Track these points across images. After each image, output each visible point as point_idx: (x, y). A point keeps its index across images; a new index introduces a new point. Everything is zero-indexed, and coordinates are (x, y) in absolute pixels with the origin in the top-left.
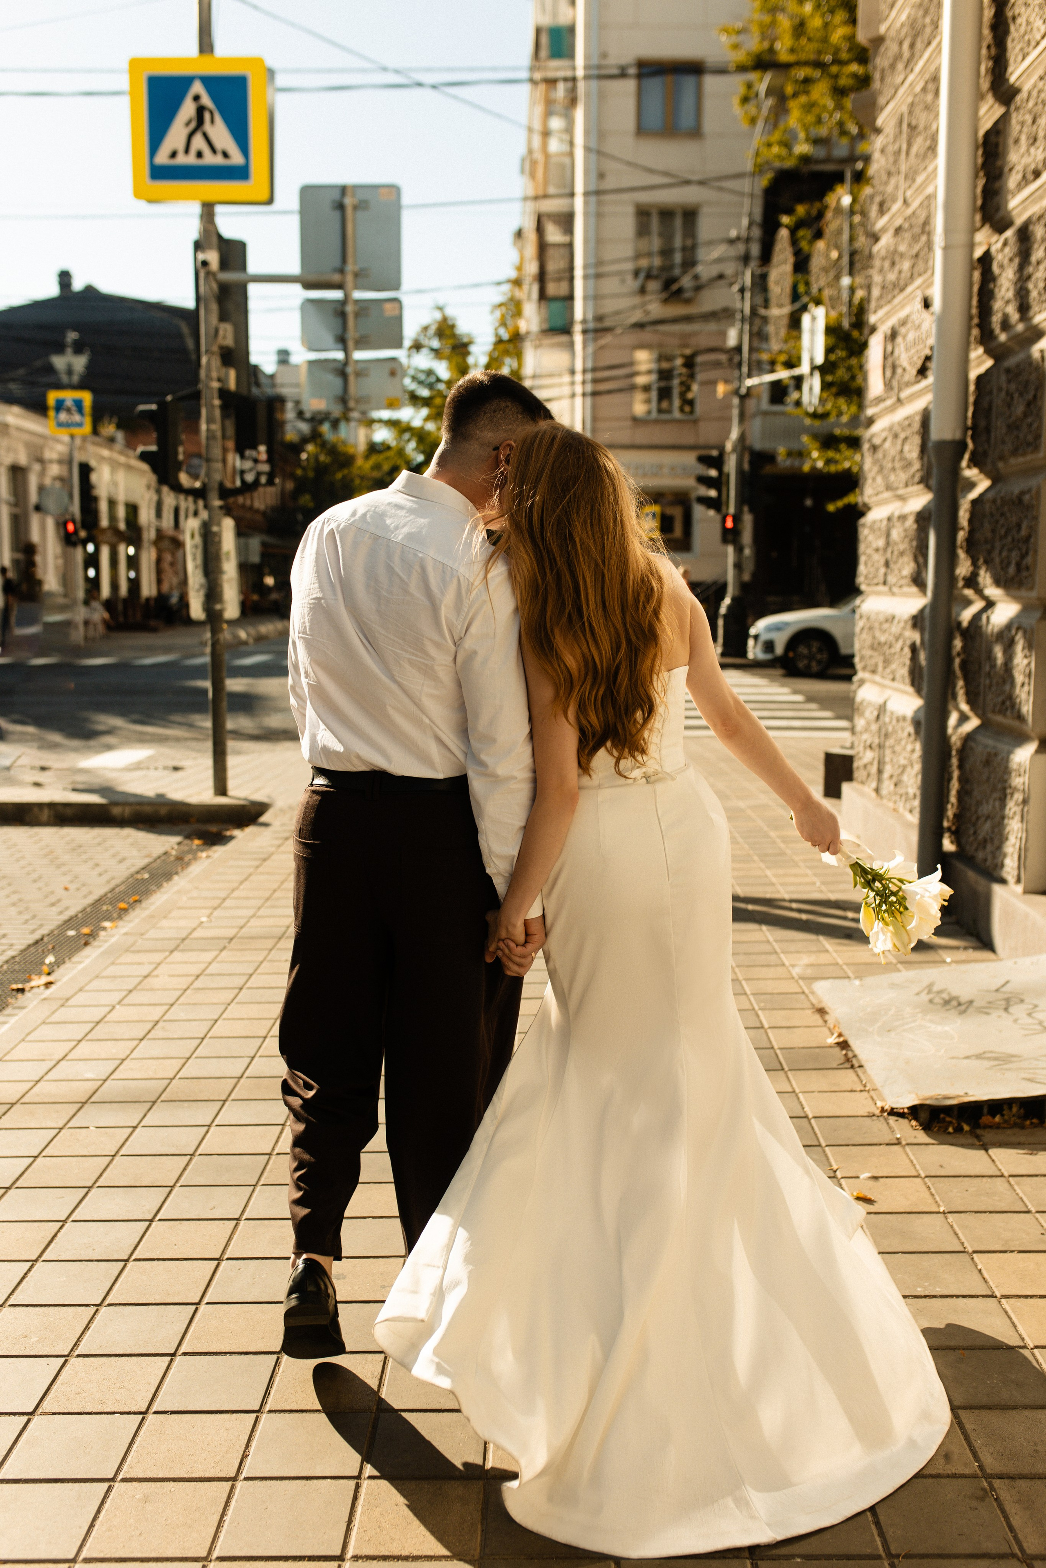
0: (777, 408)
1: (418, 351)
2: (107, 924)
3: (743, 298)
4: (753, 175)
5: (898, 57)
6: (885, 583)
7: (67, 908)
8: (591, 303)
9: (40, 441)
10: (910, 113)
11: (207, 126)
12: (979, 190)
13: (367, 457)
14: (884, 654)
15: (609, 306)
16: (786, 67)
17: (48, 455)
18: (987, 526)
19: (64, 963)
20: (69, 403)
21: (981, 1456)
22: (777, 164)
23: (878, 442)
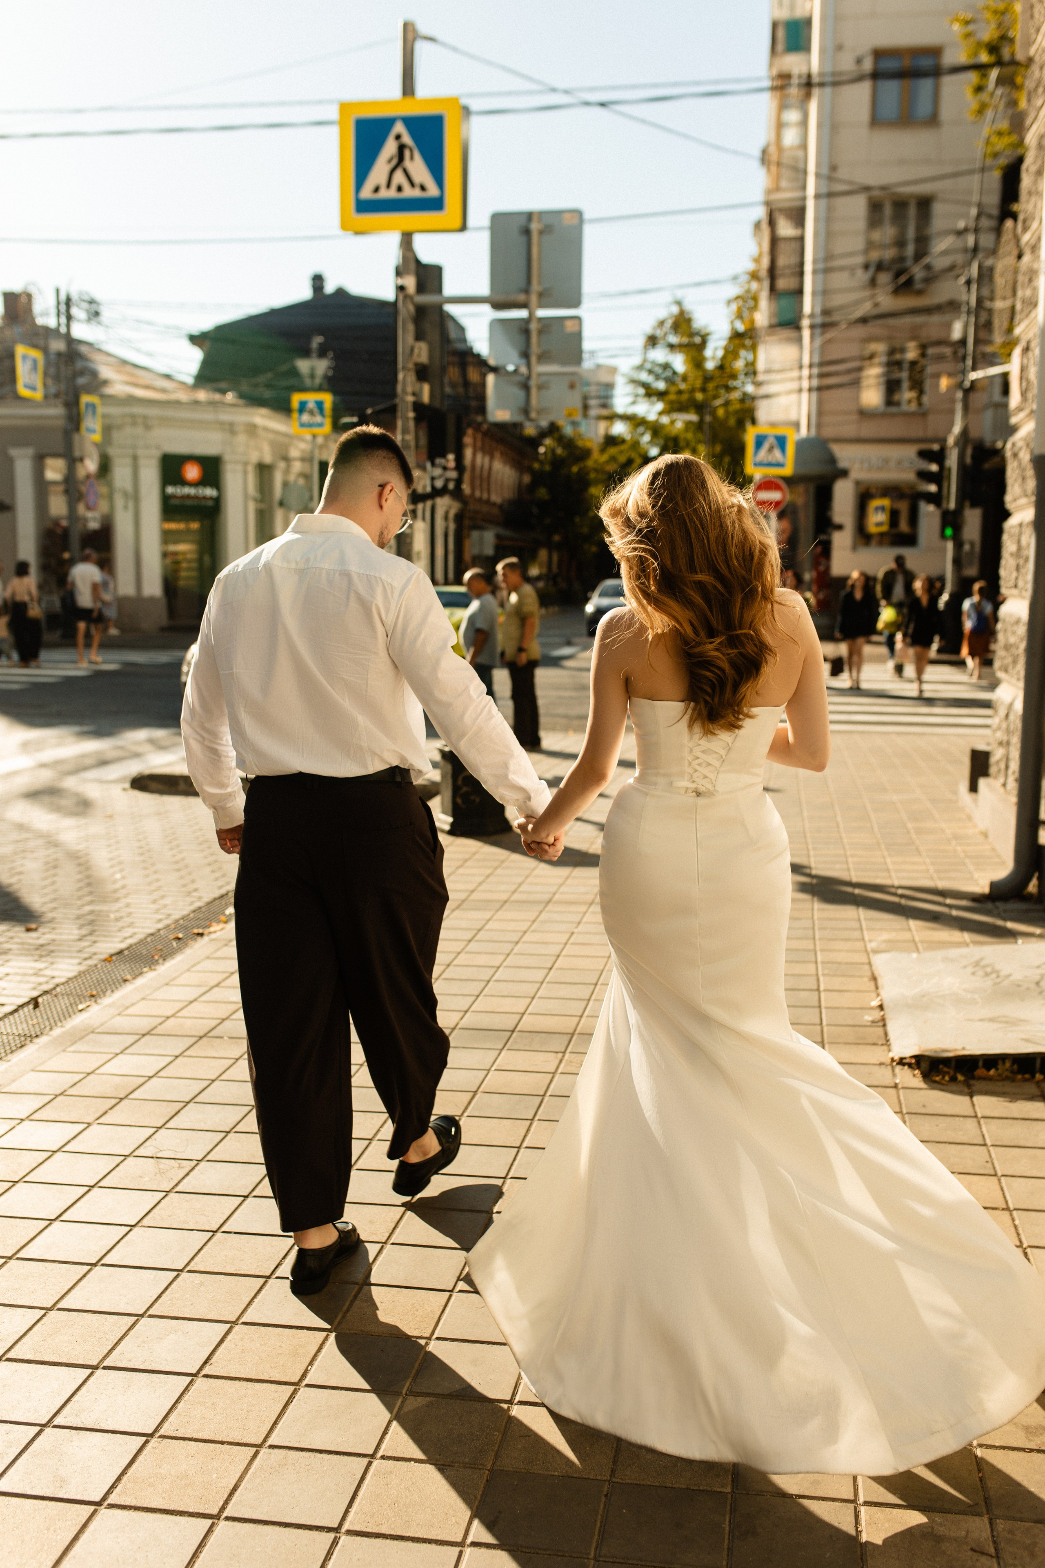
1: (654, 346)
3: (969, 290)
8: (819, 299)
9: (286, 441)
11: (407, 163)
13: (603, 450)
15: (837, 300)
17: (294, 453)
20: (311, 405)
22: (1011, 152)
23: (1016, 449)
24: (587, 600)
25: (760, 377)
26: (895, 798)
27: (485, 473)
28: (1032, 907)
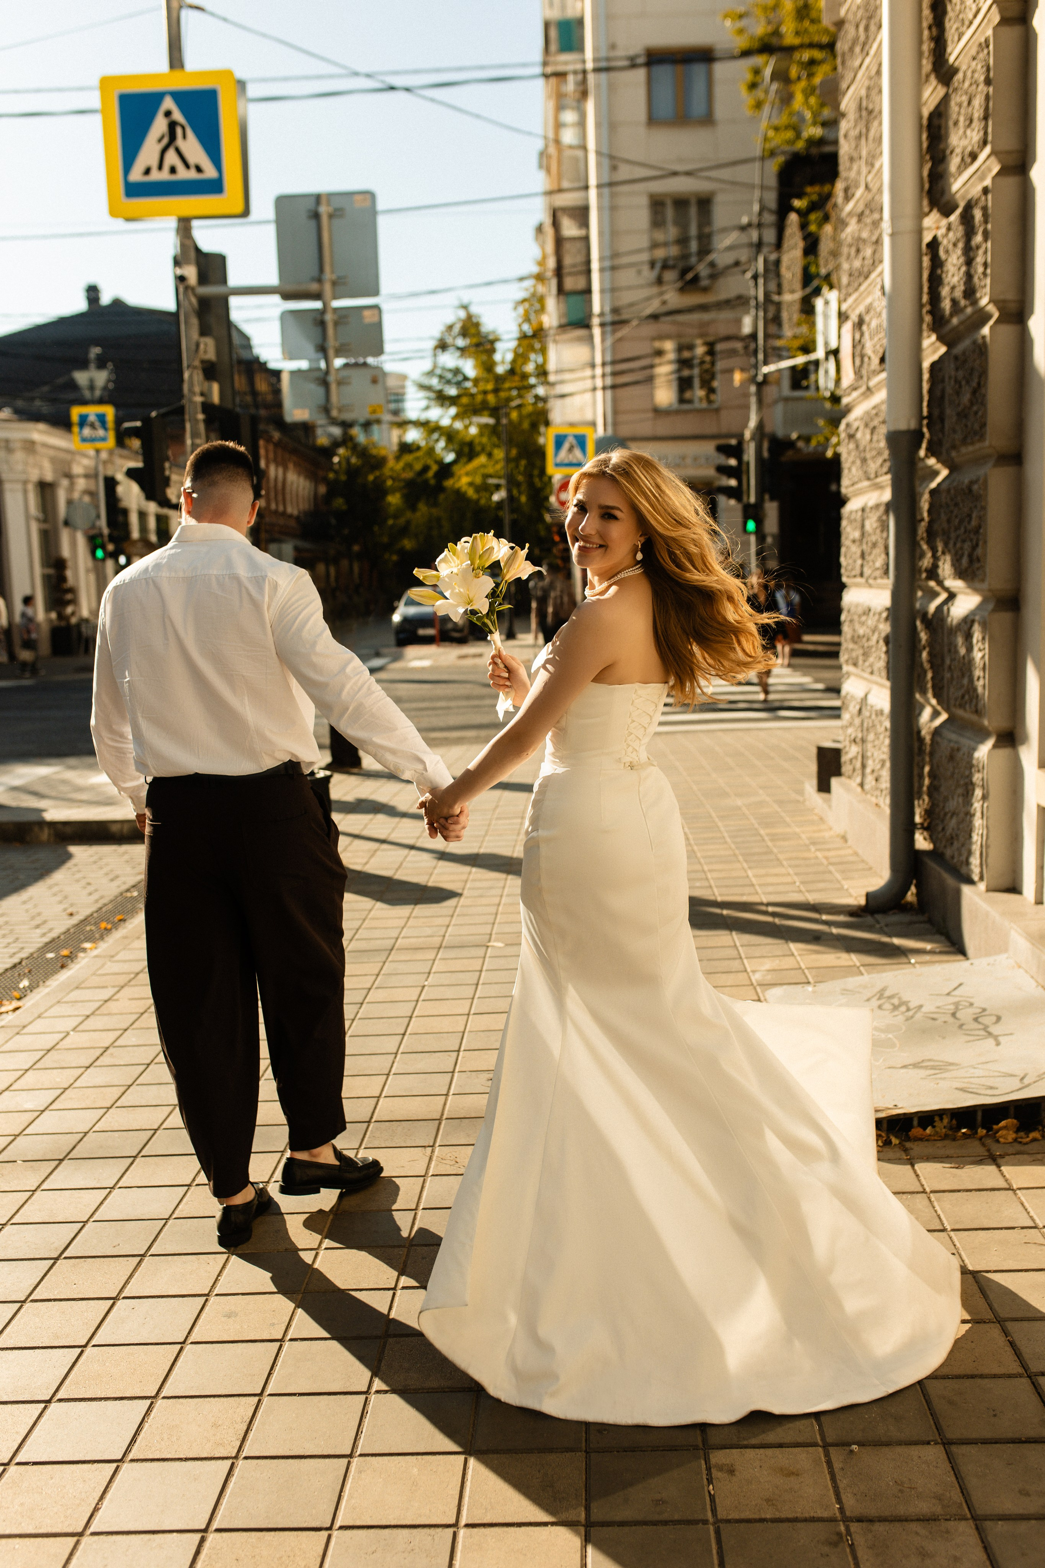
0: (798, 394)
1: (443, 351)
2: (87, 945)
3: (756, 284)
4: (763, 159)
5: (855, 41)
6: (862, 575)
7: (51, 930)
8: (608, 296)
9: (68, 457)
10: (868, 96)
11: (180, 142)
12: (926, 173)
13: (398, 458)
14: (863, 647)
15: (626, 298)
16: (790, 50)
17: (77, 470)
18: (944, 517)
19: (38, 986)
20: (92, 418)
21: (843, 1497)
22: (787, 148)
23: (852, 432)
24: (393, 610)
25: (552, 378)
26: (739, 802)
27: (280, 485)
28: (915, 918)
